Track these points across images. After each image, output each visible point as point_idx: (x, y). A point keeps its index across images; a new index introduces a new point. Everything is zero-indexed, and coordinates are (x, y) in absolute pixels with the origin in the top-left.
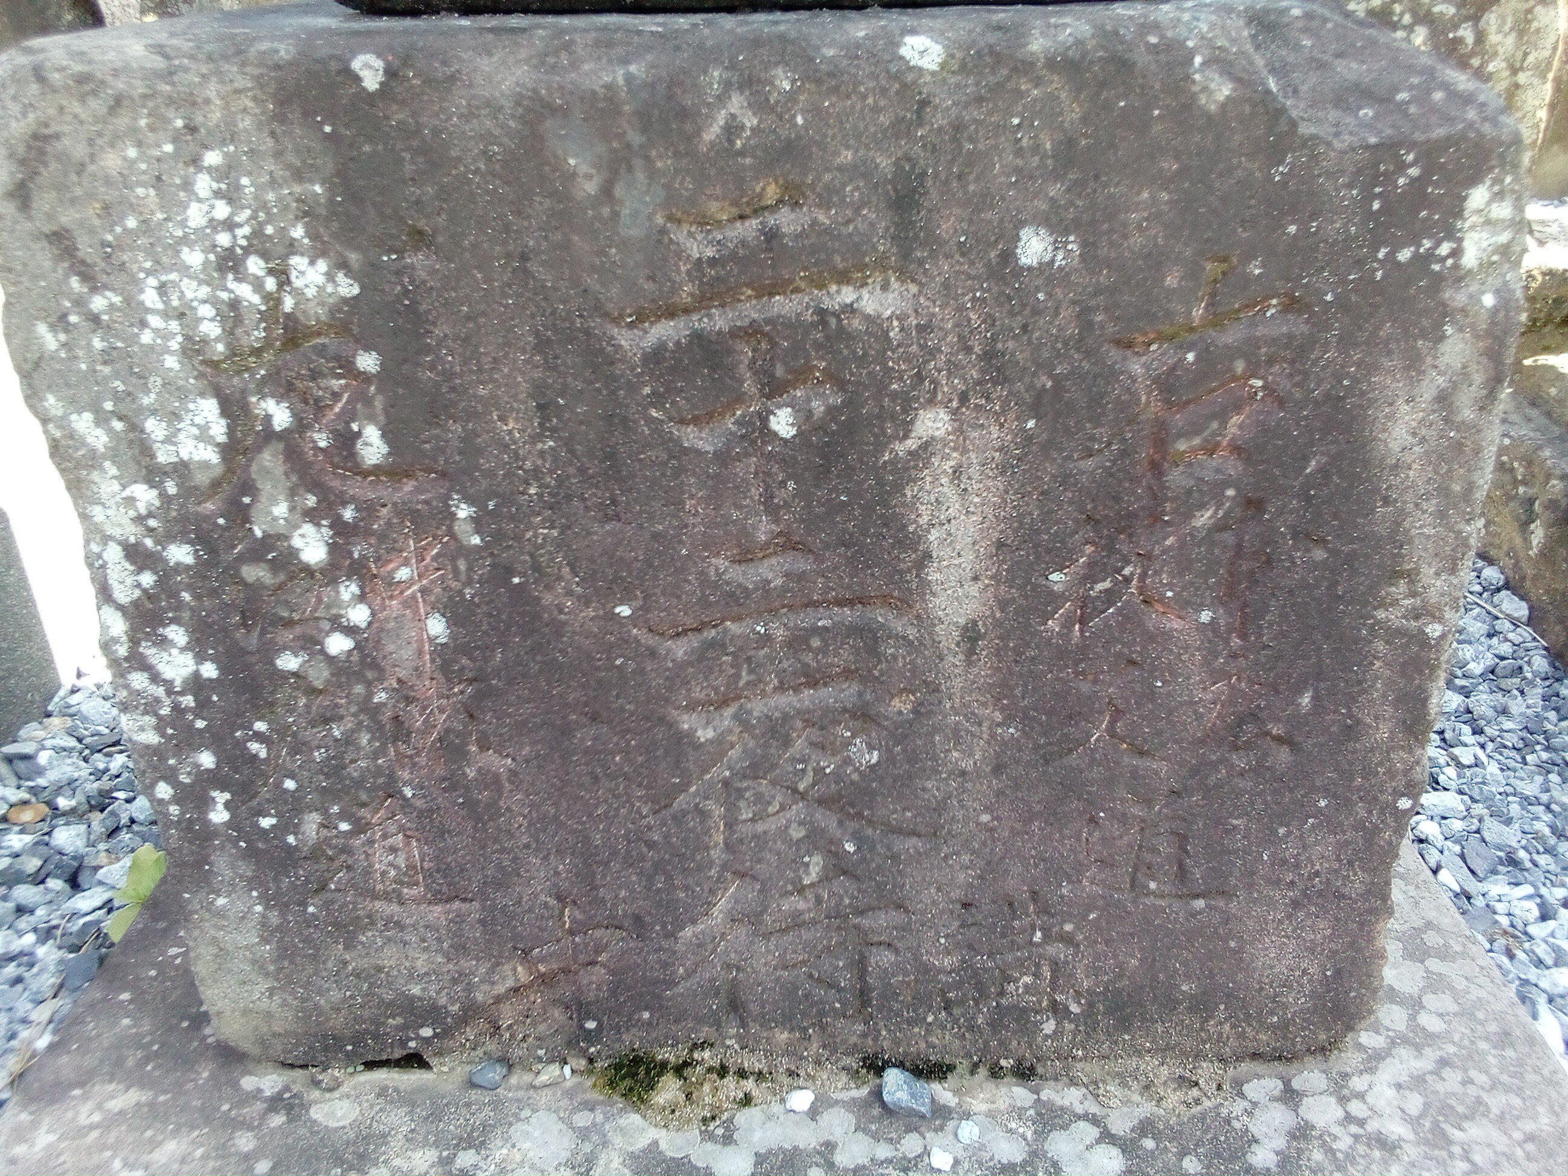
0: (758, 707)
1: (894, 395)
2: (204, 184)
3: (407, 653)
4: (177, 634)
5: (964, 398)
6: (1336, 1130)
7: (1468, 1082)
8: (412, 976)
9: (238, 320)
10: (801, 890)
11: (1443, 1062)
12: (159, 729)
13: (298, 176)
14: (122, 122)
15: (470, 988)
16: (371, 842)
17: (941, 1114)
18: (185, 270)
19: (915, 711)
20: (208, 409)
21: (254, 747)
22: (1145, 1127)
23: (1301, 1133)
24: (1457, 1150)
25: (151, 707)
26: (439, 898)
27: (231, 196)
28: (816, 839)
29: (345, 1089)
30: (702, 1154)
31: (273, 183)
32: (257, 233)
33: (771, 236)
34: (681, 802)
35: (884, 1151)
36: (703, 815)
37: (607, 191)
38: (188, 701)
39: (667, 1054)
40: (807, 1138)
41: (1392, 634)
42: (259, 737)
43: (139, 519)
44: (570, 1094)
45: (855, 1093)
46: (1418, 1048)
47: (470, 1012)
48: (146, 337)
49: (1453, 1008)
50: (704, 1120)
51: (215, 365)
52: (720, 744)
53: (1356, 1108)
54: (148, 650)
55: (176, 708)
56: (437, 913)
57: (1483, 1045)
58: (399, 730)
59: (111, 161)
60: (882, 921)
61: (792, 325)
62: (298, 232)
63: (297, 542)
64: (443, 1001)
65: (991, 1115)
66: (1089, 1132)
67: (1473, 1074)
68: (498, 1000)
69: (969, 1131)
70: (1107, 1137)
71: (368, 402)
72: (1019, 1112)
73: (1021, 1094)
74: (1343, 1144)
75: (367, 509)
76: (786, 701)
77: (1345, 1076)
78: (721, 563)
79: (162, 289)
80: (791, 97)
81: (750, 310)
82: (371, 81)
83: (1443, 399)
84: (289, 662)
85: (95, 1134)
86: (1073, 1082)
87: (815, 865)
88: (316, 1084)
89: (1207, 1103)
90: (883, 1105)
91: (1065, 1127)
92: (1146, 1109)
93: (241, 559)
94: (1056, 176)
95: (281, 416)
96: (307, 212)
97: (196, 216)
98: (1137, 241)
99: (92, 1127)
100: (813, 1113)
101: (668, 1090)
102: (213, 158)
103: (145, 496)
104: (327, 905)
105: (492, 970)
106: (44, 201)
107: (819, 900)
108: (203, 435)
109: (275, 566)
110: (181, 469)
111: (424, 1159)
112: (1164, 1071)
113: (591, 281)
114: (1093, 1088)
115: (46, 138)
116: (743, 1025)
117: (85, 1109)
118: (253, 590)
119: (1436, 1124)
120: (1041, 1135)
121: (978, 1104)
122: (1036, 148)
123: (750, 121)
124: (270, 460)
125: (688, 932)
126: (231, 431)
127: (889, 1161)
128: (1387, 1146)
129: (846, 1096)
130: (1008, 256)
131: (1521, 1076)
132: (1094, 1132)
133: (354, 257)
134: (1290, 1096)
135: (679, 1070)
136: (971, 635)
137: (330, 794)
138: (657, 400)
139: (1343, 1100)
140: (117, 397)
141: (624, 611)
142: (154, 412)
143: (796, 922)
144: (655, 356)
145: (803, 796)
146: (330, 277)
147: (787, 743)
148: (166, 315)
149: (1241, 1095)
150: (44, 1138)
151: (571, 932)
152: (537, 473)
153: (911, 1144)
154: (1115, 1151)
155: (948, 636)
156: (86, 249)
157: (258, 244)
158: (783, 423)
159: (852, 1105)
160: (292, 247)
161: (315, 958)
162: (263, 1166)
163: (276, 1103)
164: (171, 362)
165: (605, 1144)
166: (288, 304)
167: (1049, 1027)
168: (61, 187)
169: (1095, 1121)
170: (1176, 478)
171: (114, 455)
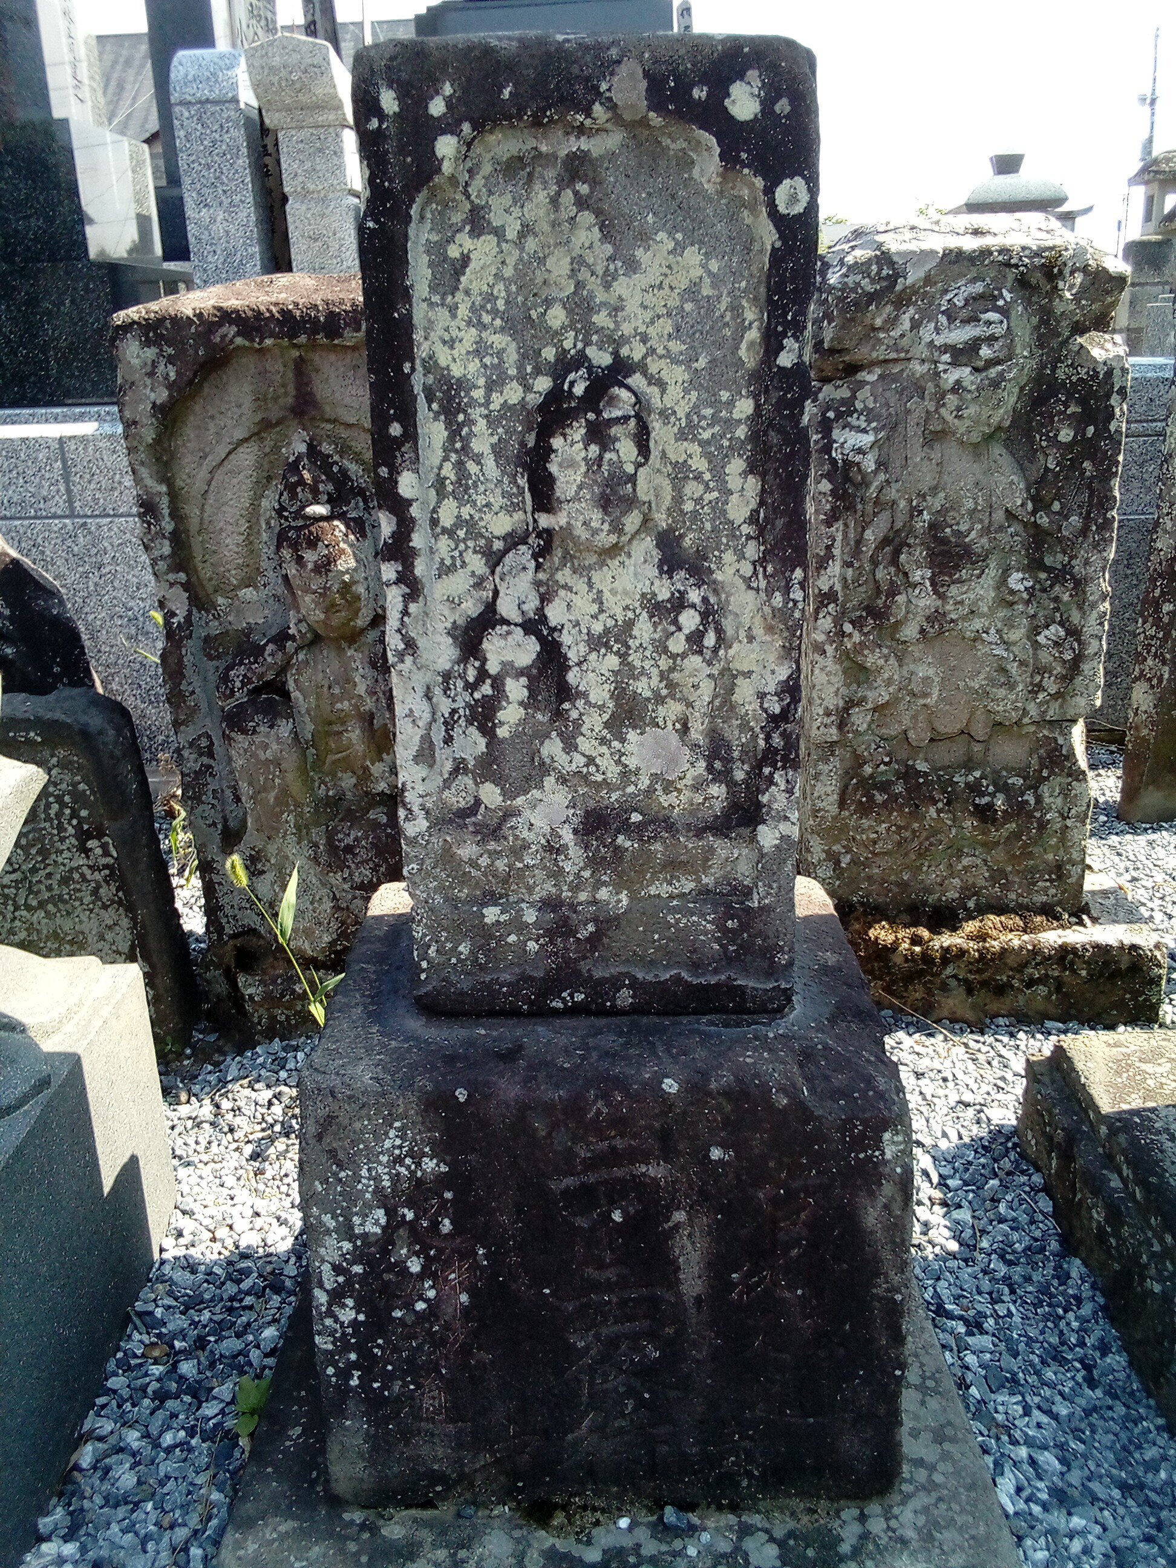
0: (604, 1331)
1: (663, 1206)
2: (392, 1133)
3: (450, 1310)
4: (350, 1302)
5: (691, 1207)
6: (882, 1535)
7: (950, 1509)
8: (435, 1459)
9: (398, 1180)
10: (623, 1416)
11: (940, 1499)
12: (334, 1343)
13: (429, 1130)
14: (364, 1112)
15: (462, 1465)
16: (423, 1394)
17: (692, 1530)
18: (380, 1163)
19: (675, 1333)
20: (380, 1214)
21: (376, 1350)
22: (791, 1534)
23: (865, 1536)
24: (937, 1544)
25: (332, 1333)
26: (450, 1420)
27: (403, 1138)
28: (631, 1392)
29: (396, 1519)
30: (577, 1550)
31: (420, 1133)
32: (411, 1149)
33: (613, 1149)
34: (568, 1375)
35: (664, 1548)
36: (579, 1381)
37: (549, 1134)
38: (350, 1330)
39: (557, 1499)
40: (628, 1542)
41: (880, 1299)
42: (379, 1346)
43: (343, 1255)
44: (510, 1520)
45: (651, 1519)
46: (929, 1492)
47: (462, 1477)
48: (360, 1187)
49: (951, 1470)
50: (577, 1533)
51: (385, 1196)
52: (587, 1348)
53: (893, 1523)
54: (336, 1309)
55: (344, 1334)
56: (450, 1428)
57: (962, 1490)
58: (443, 1342)
59: (357, 1125)
60: (662, 1430)
61: (622, 1181)
62: (427, 1149)
63: (409, 1264)
64: (449, 1471)
65: (717, 1529)
66: (763, 1537)
67: (953, 1505)
68: (475, 1471)
69: (705, 1537)
70: (772, 1539)
71: (447, 1210)
72: (730, 1528)
73: (732, 1519)
74: (884, 1541)
75: (440, 1251)
76: (616, 1328)
77: (891, 1507)
78: (590, 1270)
79: (369, 1170)
80: (621, 1102)
81: (604, 1174)
82: (462, 1099)
83: (886, 1207)
84: (397, 1314)
85: (276, 1544)
86: (758, 1512)
87: (630, 1404)
88: (382, 1517)
89: (822, 1522)
90: (664, 1524)
91: (752, 1534)
92: (791, 1524)
93: (384, 1271)
94: (722, 1129)
95: (410, 1216)
96: (432, 1143)
97: (388, 1144)
98: (757, 1151)
99: (274, 1540)
100: (630, 1528)
101: (559, 1519)
102: (397, 1124)
103: (347, 1246)
104: (398, 1425)
105: (474, 1456)
106: (327, 1139)
107: (632, 1420)
108: (377, 1223)
109: (397, 1274)
110: (365, 1236)
111: (441, 1554)
112: (802, 1505)
113: (541, 1165)
114: (767, 1515)
115: (333, 1118)
116: (595, 1483)
117: (268, 1532)
118: (387, 1284)
119: (929, 1531)
120: (740, 1539)
121: (710, 1523)
122: (715, 1120)
123: (605, 1110)
124: (402, 1232)
125: (570, 1437)
126: (388, 1221)
127: (667, 1553)
128: (904, 1542)
129: (646, 1520)
130: (707, 1156)
131: (976, 1506)
132: (766, 1537)
133: (448, 1158)
134: (863, 1518)
135: (564, 1507)
136: (698, 1300)
137: (406, 1373)
138: (565, 1208)
139: (887, 1519)
140: (342, 1209)
141: (547, 1291)
142: (357, 1214)
143: (621, 1431)
144: (566, 1192)
145: (625, 1372)
146: (438, 1165)
147: (618, 1347)
148: (369, 1179)
149: (839, 1517)
150: (252, 1547)
151: (514, 1437)
152: (513, 1237)
153: (677, 1544)
154: (775, 1546)
155: (689, 1301)
156: (341, 1155)
157: (411, 1154)
158: (617, 1216)
159: (649, 1525)
160: (424, 1155)
161: (388, 1451)
162: (364, 1559)
163: (363, 1527)
164: (368, 1196)
165: (529, 1545)
166: (419, 1174)
167: (745, 1483)
168: (335, 1134)
169: (767, 1531)
170: (781, 1236)
171: (336, 1231)
